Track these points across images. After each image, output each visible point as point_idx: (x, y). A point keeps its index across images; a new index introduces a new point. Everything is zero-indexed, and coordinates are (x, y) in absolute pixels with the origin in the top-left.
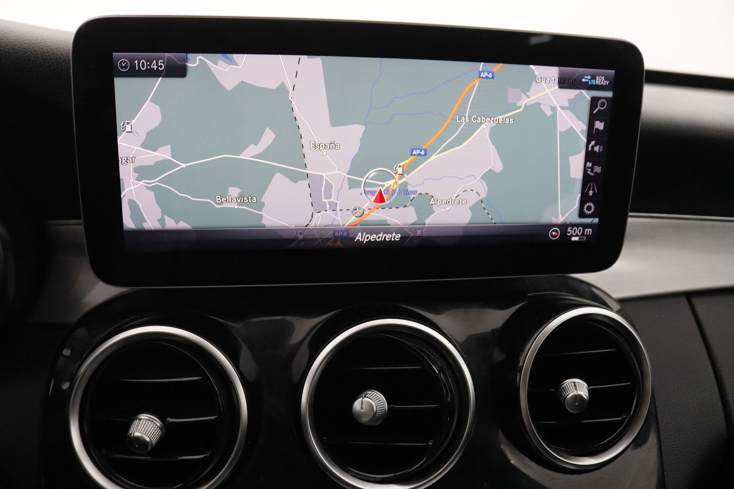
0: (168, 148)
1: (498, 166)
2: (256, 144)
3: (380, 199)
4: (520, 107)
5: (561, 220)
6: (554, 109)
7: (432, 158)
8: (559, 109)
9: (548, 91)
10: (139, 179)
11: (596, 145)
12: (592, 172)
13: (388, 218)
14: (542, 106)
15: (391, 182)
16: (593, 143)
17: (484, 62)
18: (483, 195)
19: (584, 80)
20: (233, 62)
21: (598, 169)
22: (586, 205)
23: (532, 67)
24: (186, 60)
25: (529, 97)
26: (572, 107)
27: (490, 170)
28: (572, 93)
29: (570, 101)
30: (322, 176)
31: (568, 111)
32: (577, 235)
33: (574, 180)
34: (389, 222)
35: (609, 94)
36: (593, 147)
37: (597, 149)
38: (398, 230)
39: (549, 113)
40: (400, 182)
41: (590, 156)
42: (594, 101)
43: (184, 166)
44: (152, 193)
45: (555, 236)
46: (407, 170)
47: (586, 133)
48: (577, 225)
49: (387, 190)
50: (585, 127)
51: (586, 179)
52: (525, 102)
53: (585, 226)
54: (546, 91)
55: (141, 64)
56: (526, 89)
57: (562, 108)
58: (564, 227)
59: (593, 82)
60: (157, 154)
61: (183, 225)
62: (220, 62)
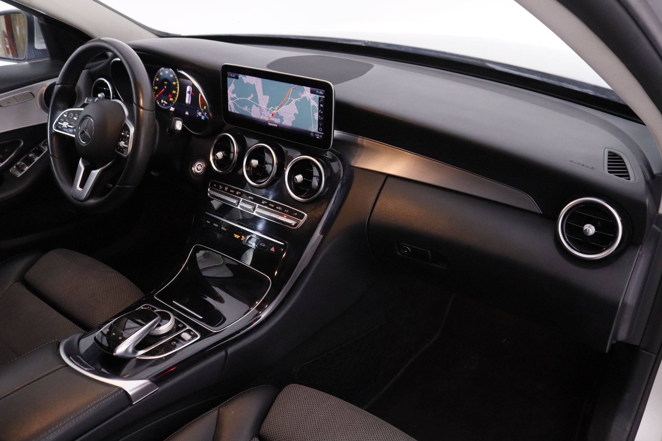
0: (235, 94)
1: (297, 113)
2: (250, 96)
3: (273, 115)
4: (301, 97)
5: (313, 131)
6: (310, 99)
7: (283, 107)
8: (311, 99)
9: (308, 94)
10: (231, 100)
11: (321, 111)
12: (321, 119)
13: (274, 120)
14: (307, 98)
15: (274, 111)
16: (320, 110)
17: (293, 84)
18: (294, 119)
19: (317, 92)
20: (246, 77)
21: (322, 118)
22: (320, 129)
23: (304, 87)
24: (238, 75)
25: (303, 95)
26: (314, 99)
27: (296, 113)
28: (314, 95)
29: (313, 97)
30: (262, 107)
31: (313, 100)
32: (318, 137)
33: (316, 120)
34: (275, 121)
35: (324, 97)
36: (320, 112)
37: (321, 112)
38: (277, 124)
39: (309, 100)
40: (277, 112)
41: (320, 114)
42: (320, 98)
43: (238, 99)
44: (233, 104)
45: (312, 135)
46: (278, 109)
47: (318, 107)
48: (318, 134)
49: (274, 113)
50: (318, 106)
51: (319, 121)
52: (303, 96)
53: (320, 134)
54: (307, 93)
55: (231, 75)
56: (303, 93)
57: (312, 99)
58: (314, 133)
59: (319, 93)
60: (234, 95)
61: (238, 112)
62: (244, 77)
